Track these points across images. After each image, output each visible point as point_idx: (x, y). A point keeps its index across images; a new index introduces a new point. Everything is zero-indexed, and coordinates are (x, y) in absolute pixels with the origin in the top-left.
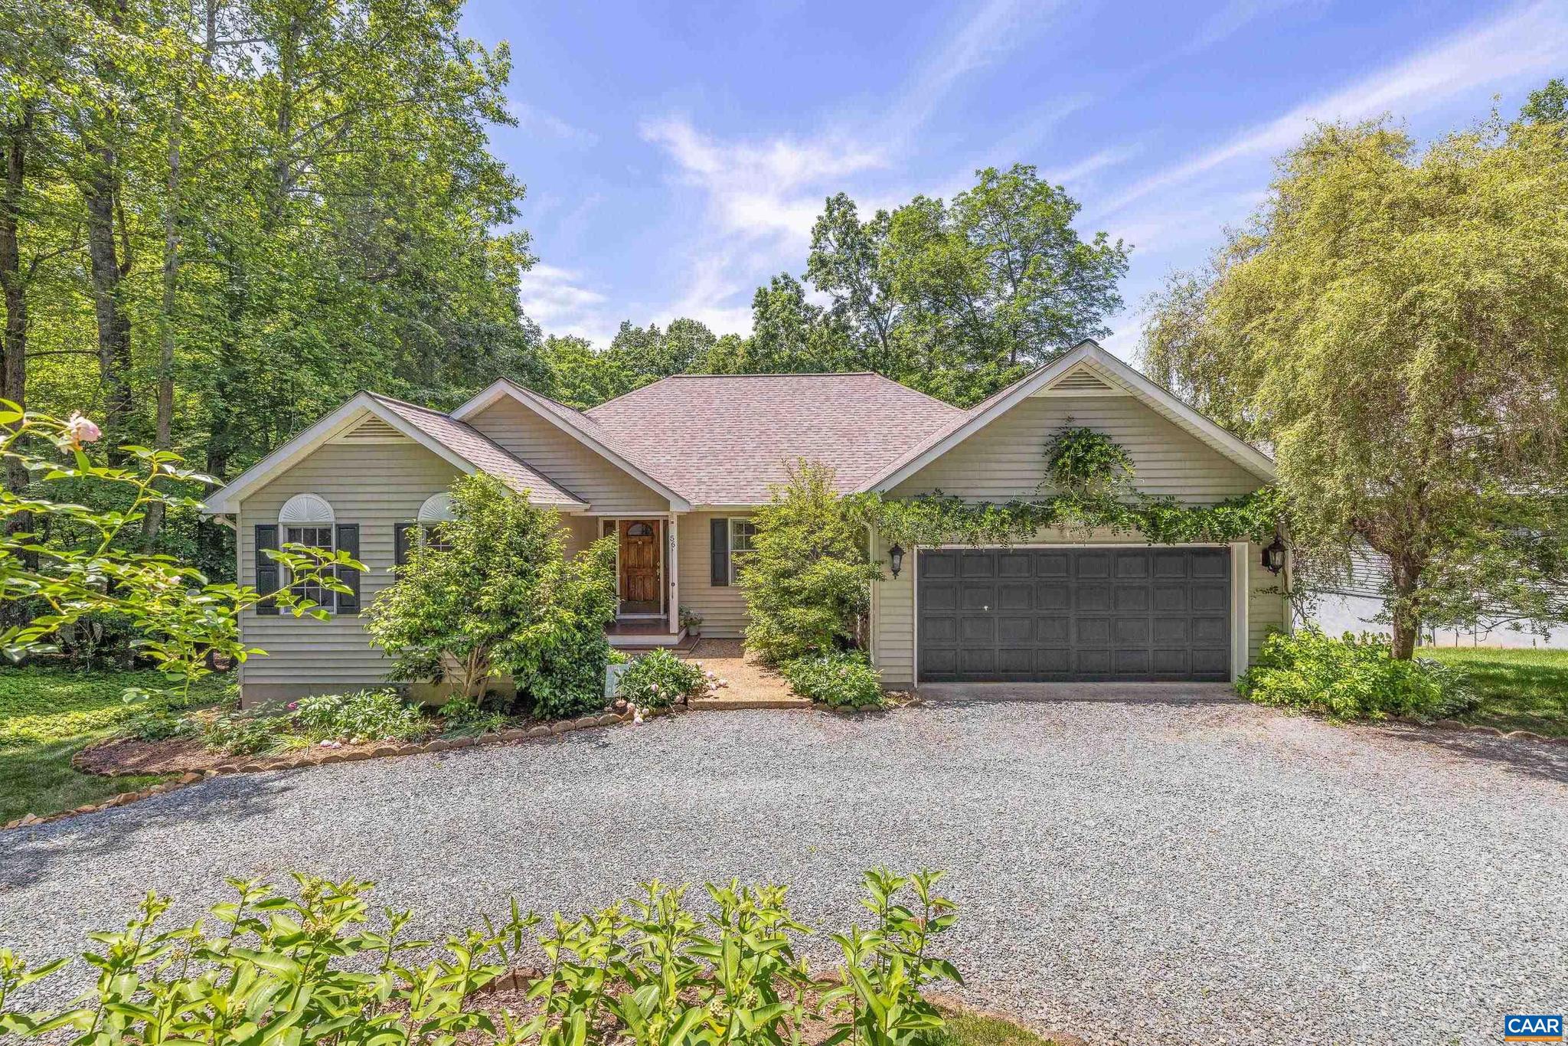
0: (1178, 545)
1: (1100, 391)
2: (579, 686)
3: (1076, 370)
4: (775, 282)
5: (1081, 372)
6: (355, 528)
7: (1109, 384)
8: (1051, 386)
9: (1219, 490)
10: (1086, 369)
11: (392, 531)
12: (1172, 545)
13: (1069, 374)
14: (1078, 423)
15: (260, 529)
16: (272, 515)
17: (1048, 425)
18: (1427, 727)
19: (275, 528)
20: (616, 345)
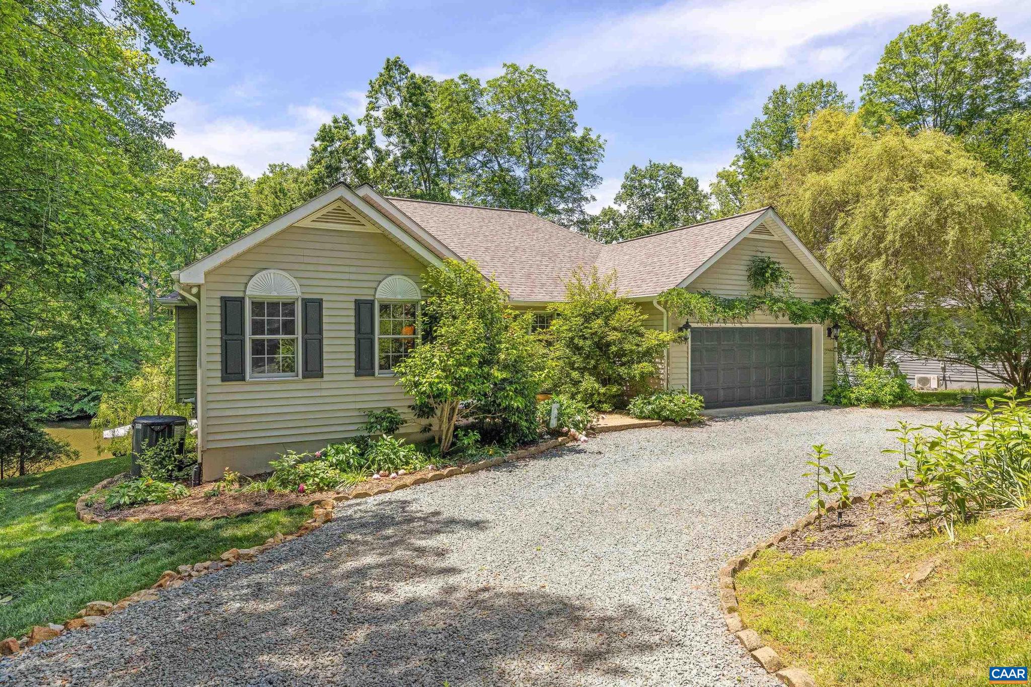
5: (762, 225)
6: (320, 302)
9: (811, 296)
11: (352, 306)
15: (225, 301)
17: (749, 254)
19: (241, 300)
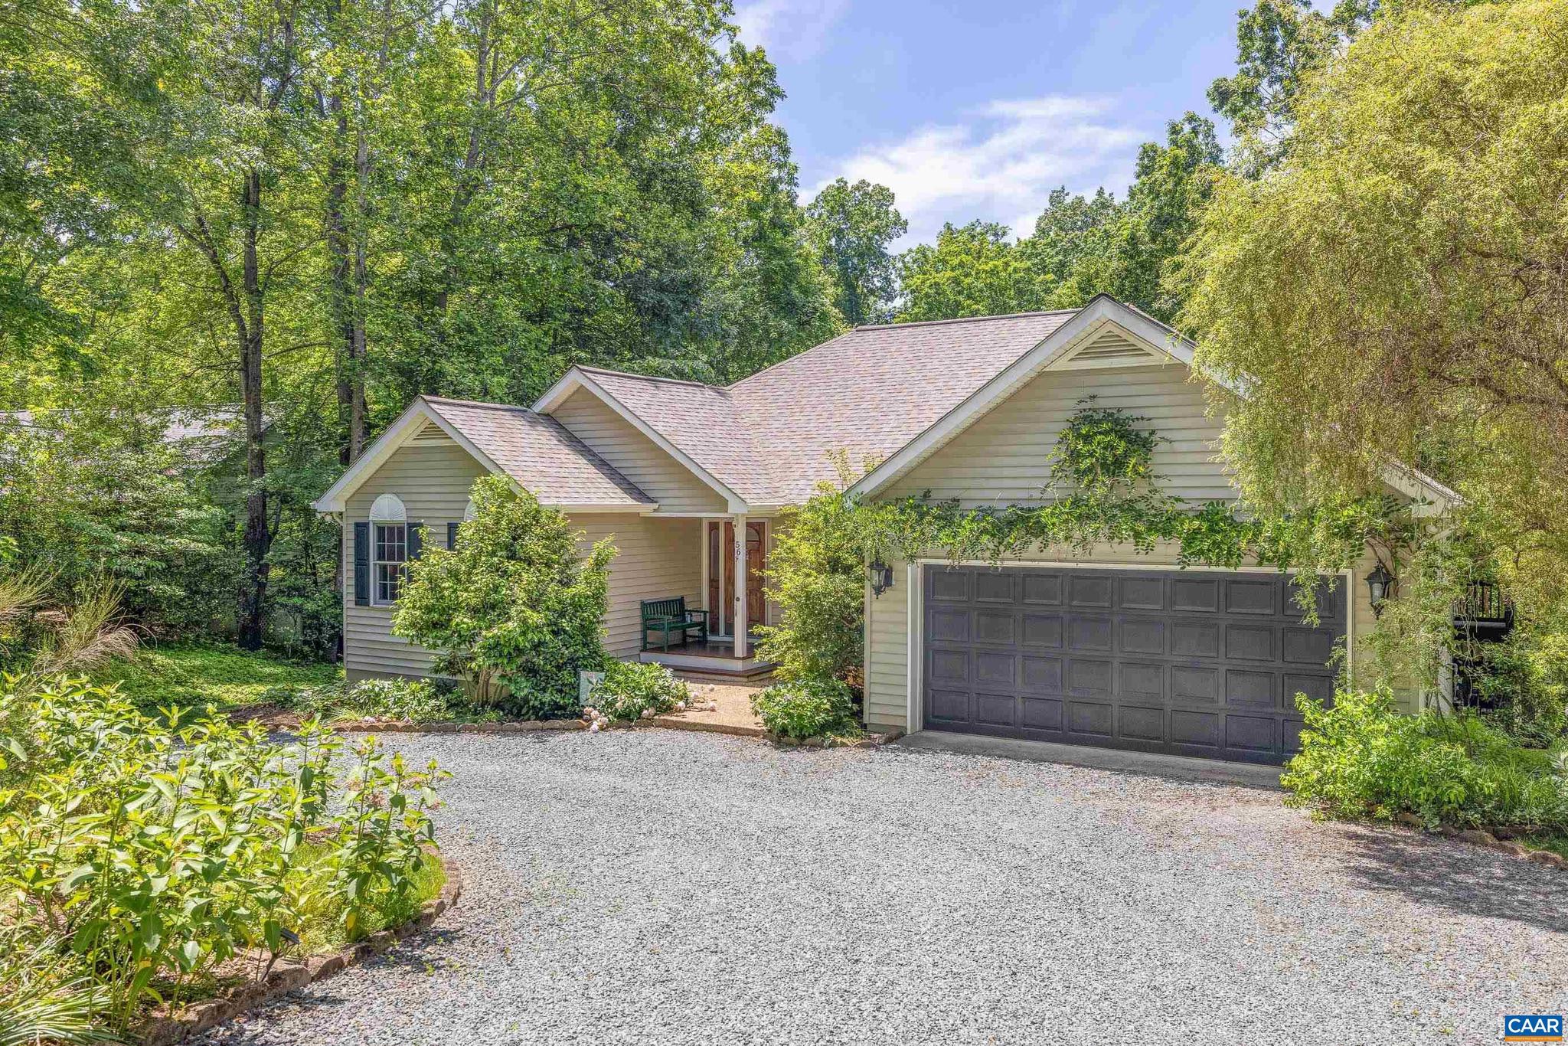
0: (1240, 569)
1: (1135, 359)
2: (560, 691)
3: (1103, 332)
4: (1175, 130)
5: (1110, 335)
7: (1147, 349)
8: (1071, 355)
10: (1117, 331)
11: (445, 530)
12: (1232, 569)
13: (1095, 337)
14: (1101, 403)
15: (357, 525)
16: (361, 513)
17: (1066, 406)
18: (1434, 834)
19: (366, 525)
20: (1042, 232)
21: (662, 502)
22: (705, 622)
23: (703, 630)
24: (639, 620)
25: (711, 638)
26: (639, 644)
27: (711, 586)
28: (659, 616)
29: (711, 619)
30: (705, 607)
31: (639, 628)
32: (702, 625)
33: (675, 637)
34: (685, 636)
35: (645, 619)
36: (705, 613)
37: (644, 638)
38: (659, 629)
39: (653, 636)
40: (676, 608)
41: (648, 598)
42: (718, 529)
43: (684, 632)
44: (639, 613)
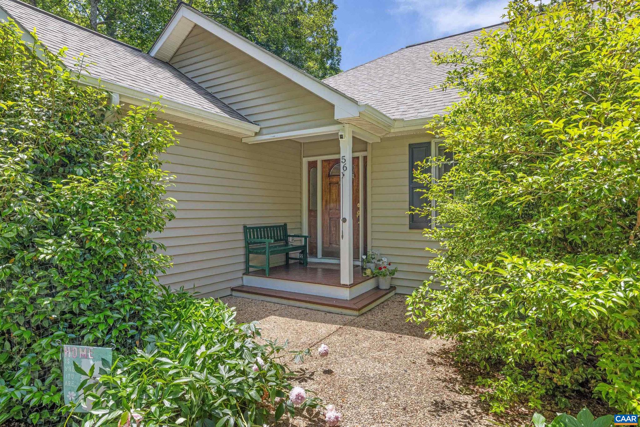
21: (263, 125)
22: (305, 246)
23: (303, 252)
24: (242, 244)
25: (310, 260)
26: (242, 267)
27: (310, 216)
28: (259, 240)
29: (310, 242)
30: (305, 233)
31: (242, 252)
32: (303, 249)
33: (278, 260)
34: (288, 258)
35: (248, 243)
36: (306, 238)
37: (247, 261)
38: (260, 253)
39: (256, 261)
40: (280, 234)
41: (251, 223)
42: (316, 167)
43: (287, 254)
44: (242, 237)
